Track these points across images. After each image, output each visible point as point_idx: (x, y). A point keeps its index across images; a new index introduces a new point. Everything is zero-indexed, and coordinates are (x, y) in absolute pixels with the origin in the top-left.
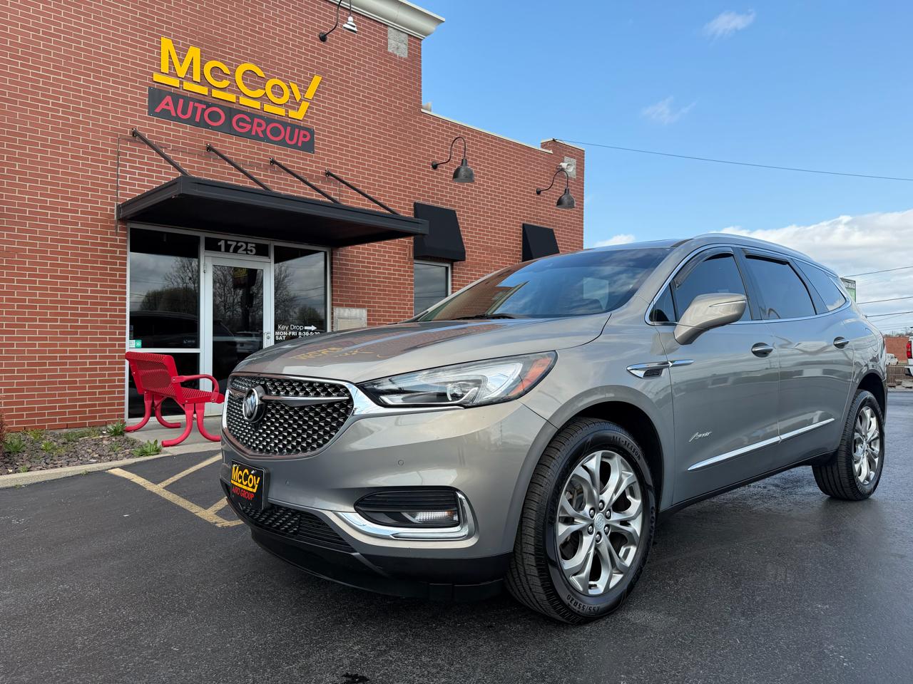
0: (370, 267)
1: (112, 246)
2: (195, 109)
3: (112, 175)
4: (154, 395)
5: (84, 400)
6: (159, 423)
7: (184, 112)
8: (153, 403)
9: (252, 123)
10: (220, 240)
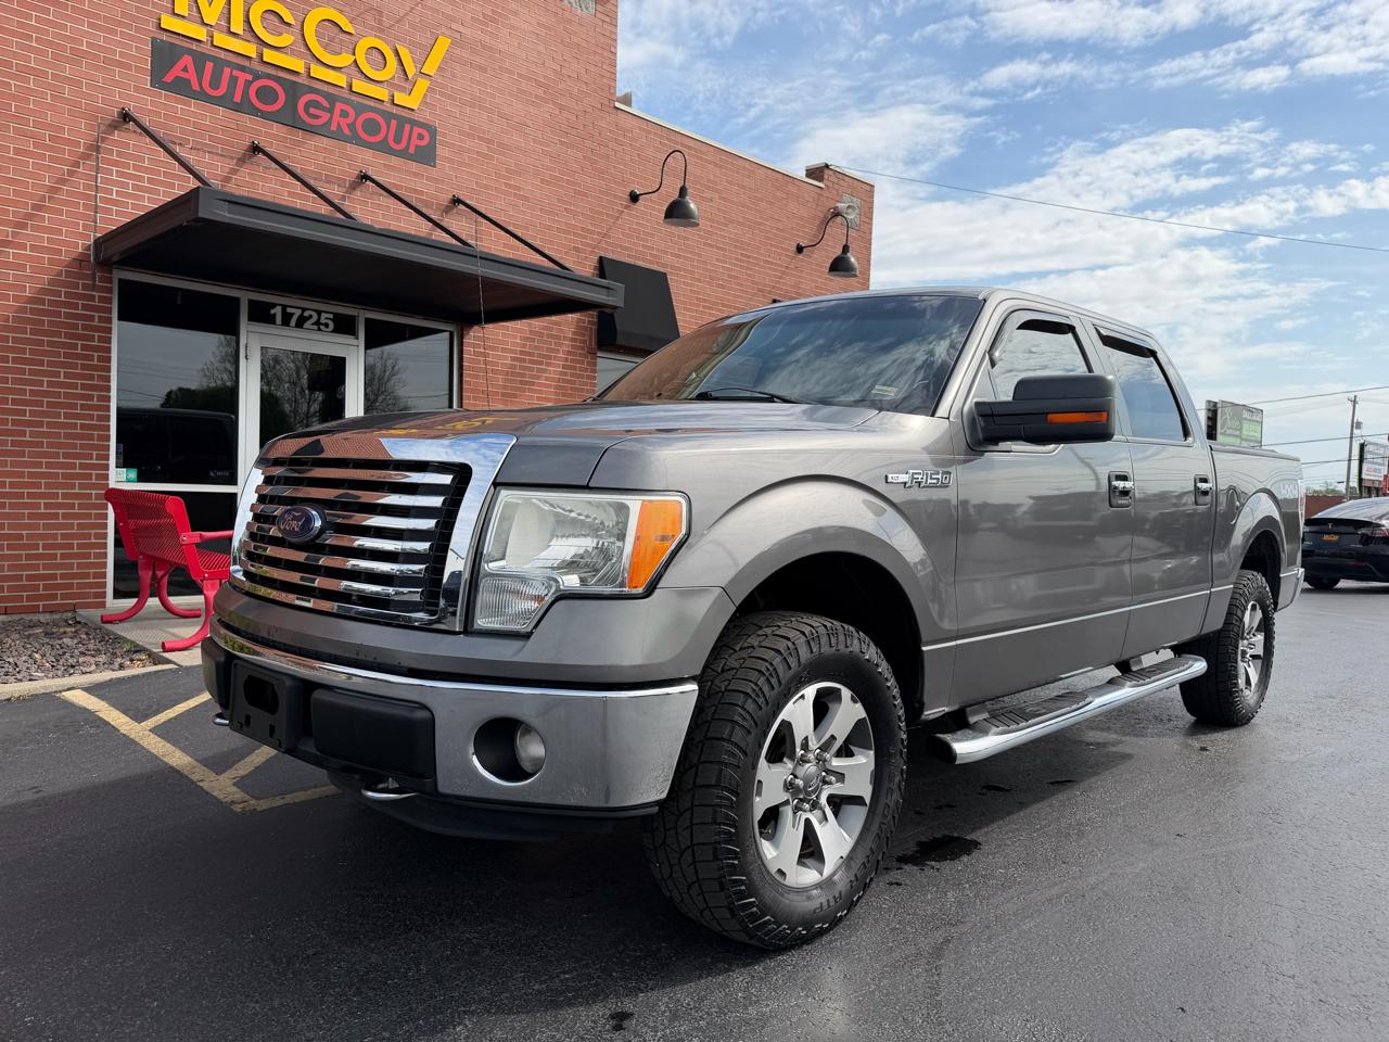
0: (524, 361)
1: (85, 307)
2: (234, 80)
3: (87, 187)
4: (155, 562)
5: (36, 567)
6: (162, 608)
7: (215, 84)
8: (154, 573)
9: (331, 110)
10: (274, 305)
